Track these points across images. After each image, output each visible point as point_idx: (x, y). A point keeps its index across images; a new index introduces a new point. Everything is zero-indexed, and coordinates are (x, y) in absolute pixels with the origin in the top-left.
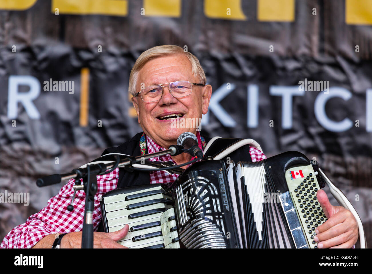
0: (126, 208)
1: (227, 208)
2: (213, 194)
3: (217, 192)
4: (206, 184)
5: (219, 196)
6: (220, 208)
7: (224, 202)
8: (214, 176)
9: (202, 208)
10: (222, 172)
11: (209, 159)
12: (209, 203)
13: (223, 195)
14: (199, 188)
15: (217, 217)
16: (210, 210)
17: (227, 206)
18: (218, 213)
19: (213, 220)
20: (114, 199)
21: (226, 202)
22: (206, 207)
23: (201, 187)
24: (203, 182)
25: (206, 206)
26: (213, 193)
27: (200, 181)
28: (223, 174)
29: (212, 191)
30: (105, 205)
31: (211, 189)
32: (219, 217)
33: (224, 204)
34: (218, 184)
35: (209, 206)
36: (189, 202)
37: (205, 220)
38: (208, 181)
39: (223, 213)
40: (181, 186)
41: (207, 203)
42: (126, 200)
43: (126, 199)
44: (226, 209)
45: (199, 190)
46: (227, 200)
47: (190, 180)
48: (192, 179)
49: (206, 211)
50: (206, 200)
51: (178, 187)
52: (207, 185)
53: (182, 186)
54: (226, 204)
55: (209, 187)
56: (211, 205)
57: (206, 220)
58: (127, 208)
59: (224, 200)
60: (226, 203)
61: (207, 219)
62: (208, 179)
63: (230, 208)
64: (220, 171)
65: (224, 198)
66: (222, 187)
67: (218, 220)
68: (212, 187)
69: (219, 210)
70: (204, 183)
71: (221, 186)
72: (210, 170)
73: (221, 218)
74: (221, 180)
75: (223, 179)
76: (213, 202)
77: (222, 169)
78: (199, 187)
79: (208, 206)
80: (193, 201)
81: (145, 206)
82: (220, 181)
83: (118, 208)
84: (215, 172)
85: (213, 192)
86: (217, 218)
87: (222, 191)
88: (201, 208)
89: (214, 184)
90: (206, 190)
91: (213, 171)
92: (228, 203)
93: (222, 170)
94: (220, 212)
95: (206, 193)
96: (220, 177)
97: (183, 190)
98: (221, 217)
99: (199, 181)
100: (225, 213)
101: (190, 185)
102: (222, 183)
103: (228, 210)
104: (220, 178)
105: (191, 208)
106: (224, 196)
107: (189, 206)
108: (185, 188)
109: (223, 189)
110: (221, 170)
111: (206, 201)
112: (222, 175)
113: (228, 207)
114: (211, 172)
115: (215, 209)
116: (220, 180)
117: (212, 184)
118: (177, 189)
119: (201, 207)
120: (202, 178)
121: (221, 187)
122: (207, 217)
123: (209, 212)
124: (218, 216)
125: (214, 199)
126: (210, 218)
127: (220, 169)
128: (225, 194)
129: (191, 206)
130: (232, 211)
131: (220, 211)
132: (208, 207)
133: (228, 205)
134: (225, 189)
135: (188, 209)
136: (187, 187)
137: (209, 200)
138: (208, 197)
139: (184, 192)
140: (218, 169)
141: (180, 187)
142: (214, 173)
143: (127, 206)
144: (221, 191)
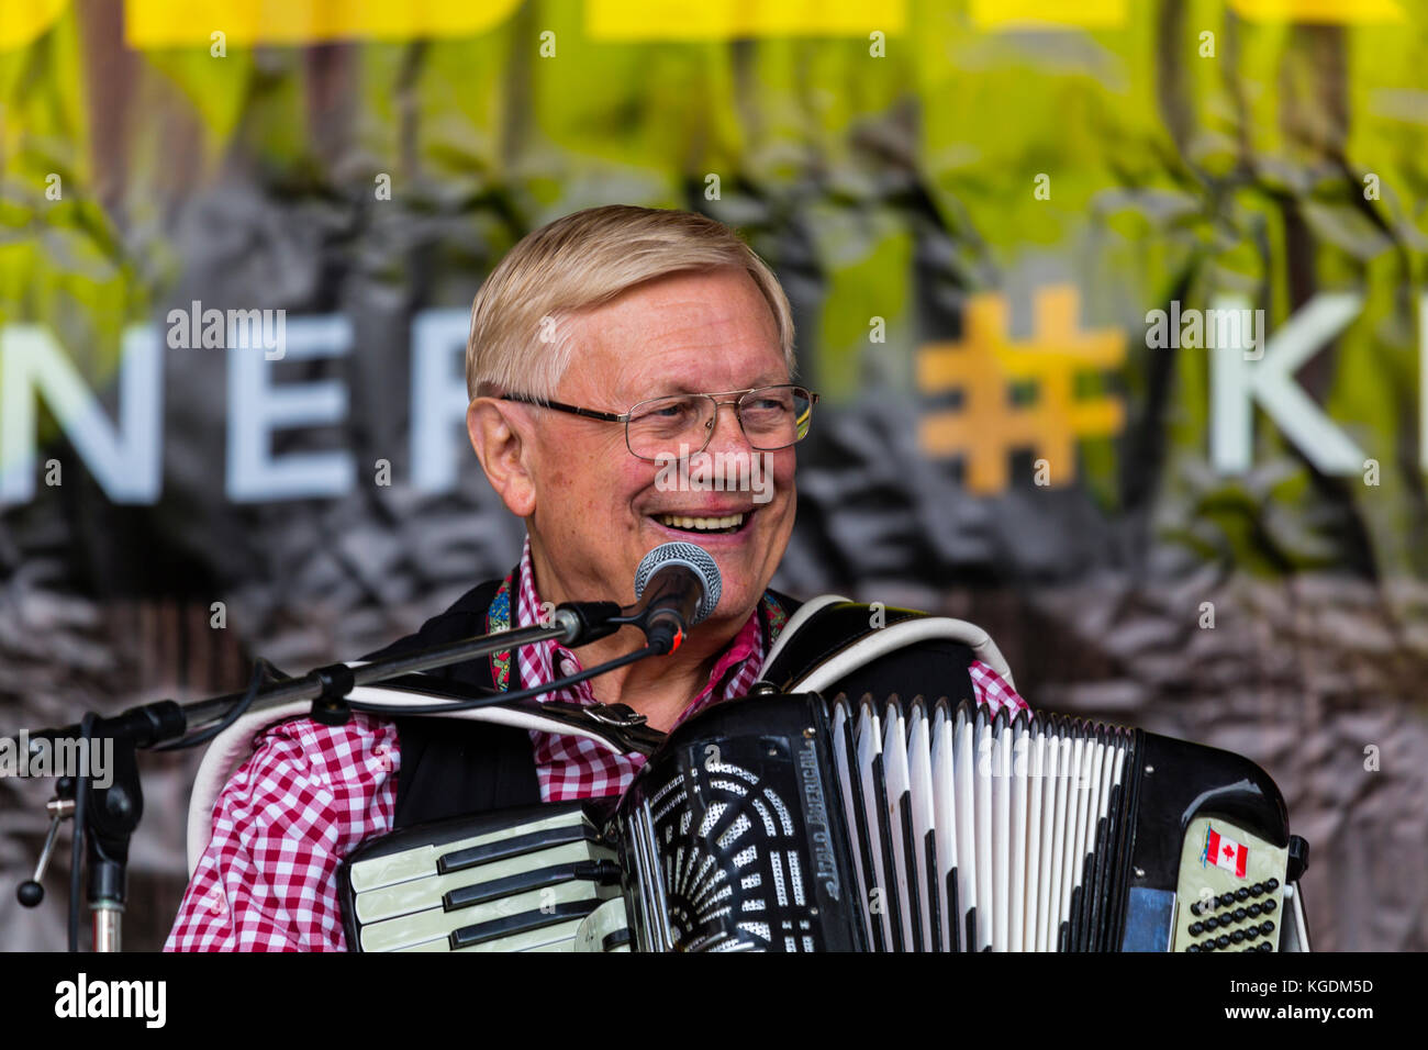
0: (441, 903)
1: (833, 888)
2: (774, 834)
3: (790, 827)
4: (745, 792)
5: (801, 842)
6: (801, 892)
7: (821, 864)
8: (782, 760)
9: (727, 891)
10: (812, 743)
11: (764, 693)
12: (754, 872)
13: (816, 835)
14: (716, 812)
15: (787, 925)
16: (761, 898)
17: (833, 881)
18: (794, 913)
19: (769, 939)
20: (390, 869)
21: (829, 863)
22: (744, 887)
23: (725, 806)
24: (732, 784)
25: (743, 882)
26: (771, 831)
27: (720, 783)
28: (818, 752)
29: (771, 823)
30: (354, 895)
31: (764, 813)
32: (796, 925)
33: (819, 875)
34: (797, 792)
35: (756, 884)
36: (678, 870)
37: (736, 941)
38: (754, 779)
39: (814, 912)
40: (646, 804)
41: (747, 871)
42: (440, 874)
43: (443, 867)
44: (827, 893)
45: (718, 817)
46: (832, 857)
47: (681, 778)
48: (690, 774)
49: (742, 903)
50: (745, 858)
51: (638, 812)
52: (750, 797)
53: (651, 805)
54: (825, 874)
55: (757, 804)
56: (762, 878)
57: (742, 941)
58: (444, 906)
59: (819, 857)
60: (830, 871)
61: (747, 936)
62: (753, 771)
63: (842, 891)
64: (804, 739)
65: (818, 850)
66: (810, 805)
67: (793, 940)
68: (771, 803)
69: (797, 898)
70: (738, 788)
71: (809, 800)
72: (763, 738)
73: (806, 933)
74: (810, 774)
75: (817, 772)
76: (774, 865)
77: (811, 730)
78: (715, 807)
79: (751, 882)
80: (690, 866)
81: (518, 893)
82: (803, 778)
83: (409, 905)
84: (784, 741)
85: (773, 828)
86: (788, 933)
87: (813, 822)
88: (724, 891)
89: (779, 794)
90: (743, 816)
91: (776, 738)
92: (835, 869)
93: (814, 736)
94: (801, 907)
95: (745, 829)
96: (803, 765)
97: (656, 819)
98: (805, 925)
99: (714, 784)
100: (822, 910)
101: (679, 799)
102: (813, 787)
103: (837, 898)
104: (805, 769)
105: (682, 892)
106: (818, 840)
107: (677, 887)
108: (663, 813)
109: (818, 811)
110: (810, 734)
111: (745, 862)
112: (814, 757)
113: (837, 887)
114: (767, 745)
115: (779, 894)
116: (805, 775)
117: (769, 793)
118: (635, 820)
119: (721, 885)
120: (729, 769)
121: (807, 803)
122: (746, 929)
123: (754, 909)
124: (793, 925)
125: (778, 855)
126: (758, 933)
127: (805, 732)
128: (823, 830)
129: (684, 887)
130: (851, 900)
131: (800, 900)
132: (750, 886)
133: (835, 876)
134: (823, 813)
135: (673, 900)
136: (668, 809)
137: (756, 857)
138: (754, 847)
139: (659, 830)
140: (796, 731)
141: (642, 810)
142: (778, 747)
143: (443, 898)
144: (809, 819)
